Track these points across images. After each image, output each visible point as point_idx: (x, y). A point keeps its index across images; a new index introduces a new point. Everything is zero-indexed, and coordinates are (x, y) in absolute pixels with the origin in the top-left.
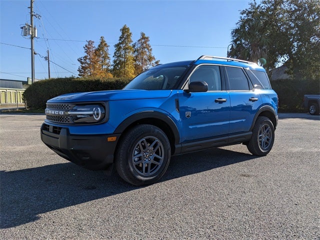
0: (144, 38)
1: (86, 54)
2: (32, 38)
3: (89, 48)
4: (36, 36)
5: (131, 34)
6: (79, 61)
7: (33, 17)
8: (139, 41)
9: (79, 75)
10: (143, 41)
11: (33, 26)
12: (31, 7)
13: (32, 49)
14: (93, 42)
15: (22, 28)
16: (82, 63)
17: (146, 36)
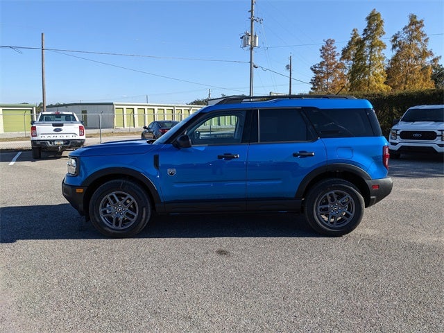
0: (415, 23)
1: (322, 60)
2: (252, 49)
3: (327, 50)
4: (257, 45)
5: (382, 22)
6: (312, 69)
7: (254, 22)
8: (405, 28)
9: (312, 89)
10: (413, 27)
11: (254, 34)
12: (252, 11)
13: (251, 62)
14: (333, 41)
15: (241, 38)
16: (315, 72)
17: (418, 19)
